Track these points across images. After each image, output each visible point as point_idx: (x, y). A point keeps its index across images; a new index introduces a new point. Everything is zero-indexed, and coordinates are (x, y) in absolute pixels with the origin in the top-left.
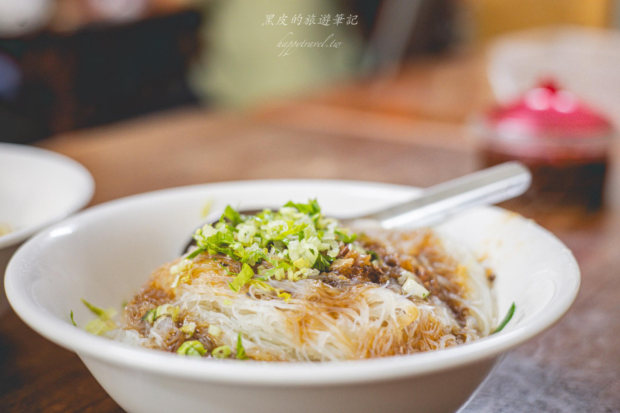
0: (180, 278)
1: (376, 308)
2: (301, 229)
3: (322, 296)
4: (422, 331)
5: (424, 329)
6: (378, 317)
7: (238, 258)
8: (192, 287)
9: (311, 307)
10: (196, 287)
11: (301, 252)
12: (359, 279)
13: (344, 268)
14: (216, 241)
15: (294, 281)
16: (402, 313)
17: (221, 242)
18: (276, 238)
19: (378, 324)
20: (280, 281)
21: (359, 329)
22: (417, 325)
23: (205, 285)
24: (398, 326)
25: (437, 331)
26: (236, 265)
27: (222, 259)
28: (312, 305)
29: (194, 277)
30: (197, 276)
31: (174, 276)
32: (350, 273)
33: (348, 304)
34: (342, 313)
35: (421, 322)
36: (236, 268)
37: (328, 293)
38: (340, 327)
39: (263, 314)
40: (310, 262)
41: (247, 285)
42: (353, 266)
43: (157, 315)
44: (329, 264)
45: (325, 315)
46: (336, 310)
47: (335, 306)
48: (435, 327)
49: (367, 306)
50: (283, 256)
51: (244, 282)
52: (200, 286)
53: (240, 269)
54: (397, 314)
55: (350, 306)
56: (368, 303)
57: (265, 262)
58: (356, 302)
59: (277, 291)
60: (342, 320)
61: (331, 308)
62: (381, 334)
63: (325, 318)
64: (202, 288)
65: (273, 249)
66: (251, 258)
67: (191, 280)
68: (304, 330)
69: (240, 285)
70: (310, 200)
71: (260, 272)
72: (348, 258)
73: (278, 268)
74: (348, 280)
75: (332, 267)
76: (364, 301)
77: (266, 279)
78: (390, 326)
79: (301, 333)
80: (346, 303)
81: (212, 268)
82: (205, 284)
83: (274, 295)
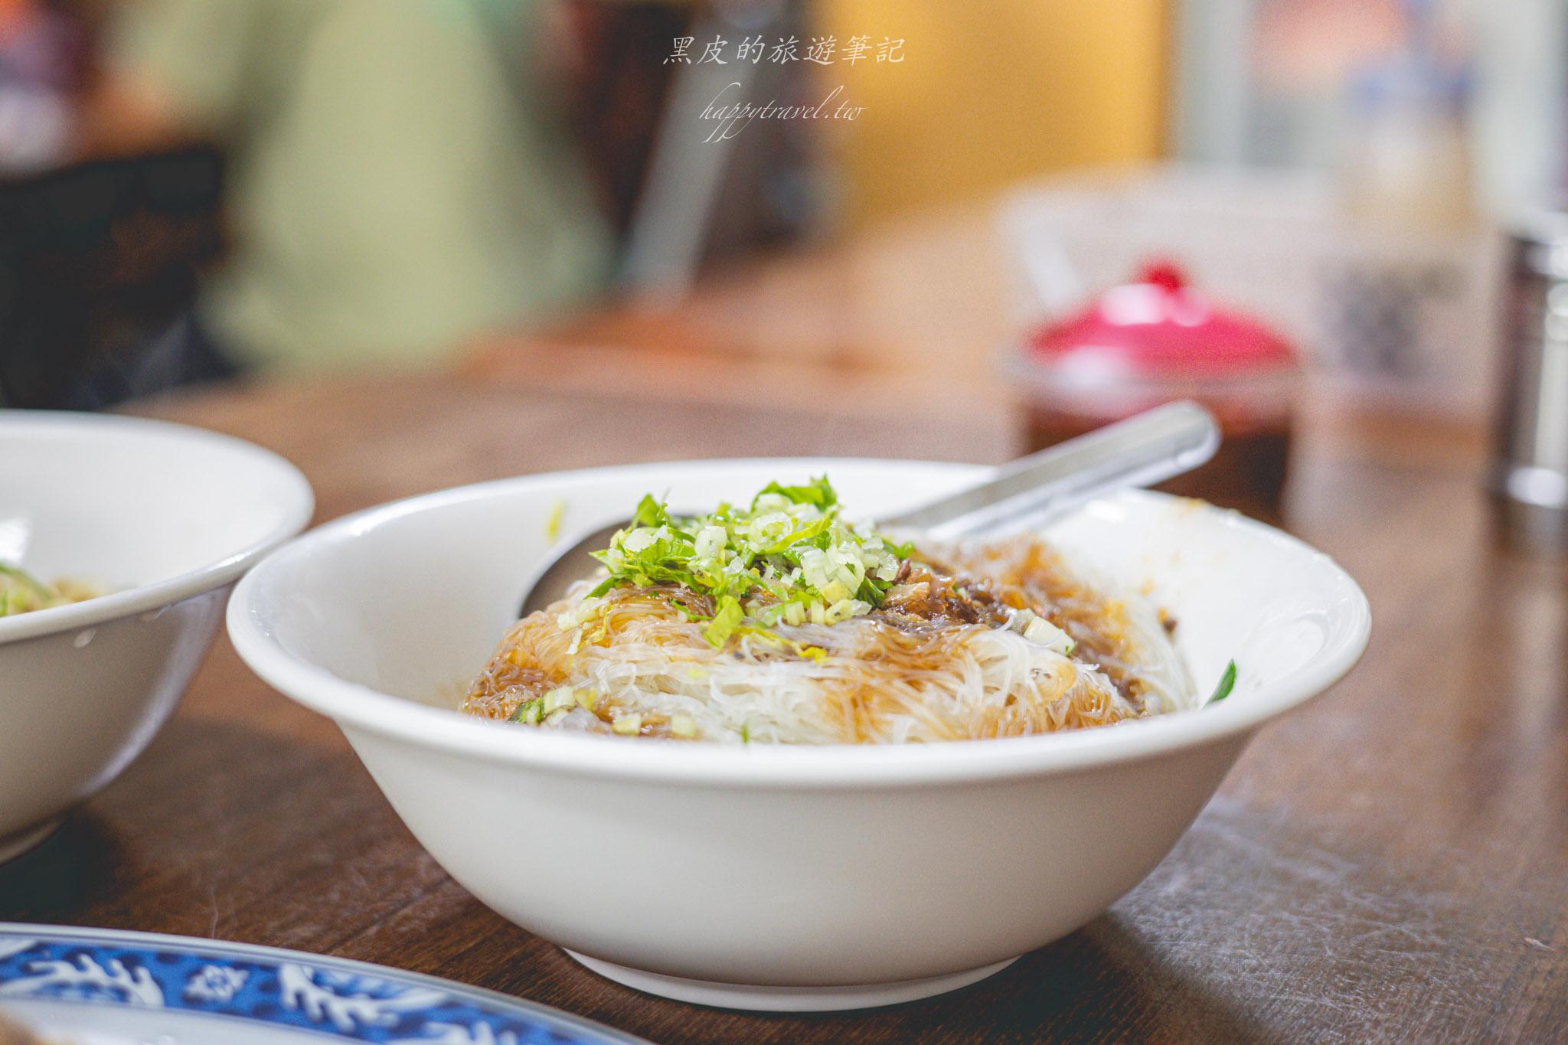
0: (584, 638)
1: (993, 669)
2: (824, 526)
3: (889, 649)
4: (1080, 713)
5: (1083, 708)
6: (999, 687)
7: (703, 588)
8: (613, 650)
9: (868, 670)
10: (624, 650)
11: (829, 571)
12: (946, 619)
13: (913, 601)
14: (655, 557)
15: (827, 624)
16: (1042, 679)
17: (663, 560)
18: (770, 548)
19: (1000, 699)
20: (798, 626)
21: (966, 710)
22: (1068, 702)
23: (644, 644)
24: (1039, 699)
25: (1106, 712)
26: (702, 602)
27: (668, 593)
28: (871, 667)
29: (616, 630)
30: (621, 628)
31: (568, 634)
32: (927, 608)
33: (938, 664)
34: (930, 680)
35: (1075, 697)
36: (702, 607)
37: (898, 644)
38: (930, 707)
39: (774, 693)
40: (849, 590)
41: (734, 639)
42: (928, 596)
43: (547, 709)
44: (883, 593)
45: (899, 684)
46: (917, 675)
47: (914, 667)
48: (1102, 705)
49: (977, 667)
50: (792, 582)
51: (728, 632)
52: (633, 646)
53: (711, 610)
54: (1034, 679)
55: (942, 667)
56: (977, 660)
57: (759, 595)
58: (954, 659)
59: (796, 646)
60: (931, 694)
61: (908, 672)
62: (1009, 717)
63: (901, 691)
64: (636, 650)
65: (770, 570)
66: (731, 588)
67: (610, 636)
68: (864, 715)
69: (721, 636)
70: (812, 479)
71: (753, 613)
72: (917, 581)
73: (788, 602)
74: (926, 621)
75: (888, 600)
76: (969, 657)
77: (770, 623)
78: (1023, 704)
79: (858, 721)
80: (933, 661)
81: (651, 611)
82: (642, 641)
83: (790, 655)
